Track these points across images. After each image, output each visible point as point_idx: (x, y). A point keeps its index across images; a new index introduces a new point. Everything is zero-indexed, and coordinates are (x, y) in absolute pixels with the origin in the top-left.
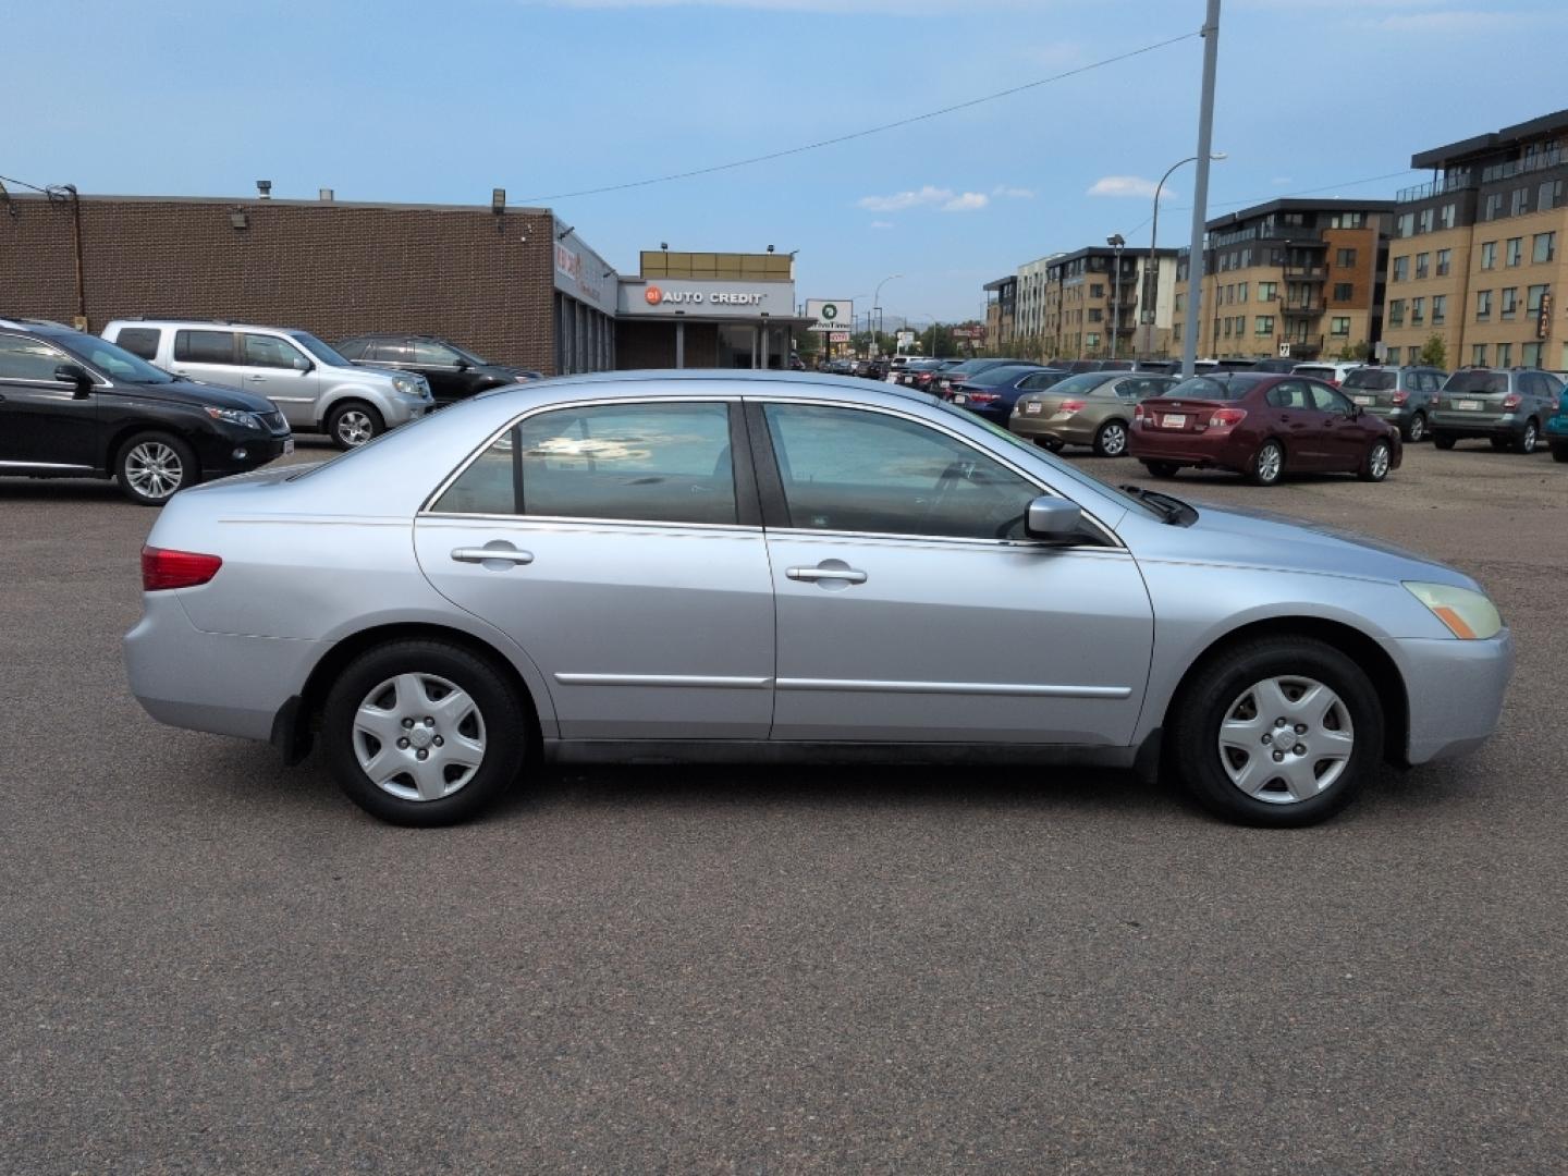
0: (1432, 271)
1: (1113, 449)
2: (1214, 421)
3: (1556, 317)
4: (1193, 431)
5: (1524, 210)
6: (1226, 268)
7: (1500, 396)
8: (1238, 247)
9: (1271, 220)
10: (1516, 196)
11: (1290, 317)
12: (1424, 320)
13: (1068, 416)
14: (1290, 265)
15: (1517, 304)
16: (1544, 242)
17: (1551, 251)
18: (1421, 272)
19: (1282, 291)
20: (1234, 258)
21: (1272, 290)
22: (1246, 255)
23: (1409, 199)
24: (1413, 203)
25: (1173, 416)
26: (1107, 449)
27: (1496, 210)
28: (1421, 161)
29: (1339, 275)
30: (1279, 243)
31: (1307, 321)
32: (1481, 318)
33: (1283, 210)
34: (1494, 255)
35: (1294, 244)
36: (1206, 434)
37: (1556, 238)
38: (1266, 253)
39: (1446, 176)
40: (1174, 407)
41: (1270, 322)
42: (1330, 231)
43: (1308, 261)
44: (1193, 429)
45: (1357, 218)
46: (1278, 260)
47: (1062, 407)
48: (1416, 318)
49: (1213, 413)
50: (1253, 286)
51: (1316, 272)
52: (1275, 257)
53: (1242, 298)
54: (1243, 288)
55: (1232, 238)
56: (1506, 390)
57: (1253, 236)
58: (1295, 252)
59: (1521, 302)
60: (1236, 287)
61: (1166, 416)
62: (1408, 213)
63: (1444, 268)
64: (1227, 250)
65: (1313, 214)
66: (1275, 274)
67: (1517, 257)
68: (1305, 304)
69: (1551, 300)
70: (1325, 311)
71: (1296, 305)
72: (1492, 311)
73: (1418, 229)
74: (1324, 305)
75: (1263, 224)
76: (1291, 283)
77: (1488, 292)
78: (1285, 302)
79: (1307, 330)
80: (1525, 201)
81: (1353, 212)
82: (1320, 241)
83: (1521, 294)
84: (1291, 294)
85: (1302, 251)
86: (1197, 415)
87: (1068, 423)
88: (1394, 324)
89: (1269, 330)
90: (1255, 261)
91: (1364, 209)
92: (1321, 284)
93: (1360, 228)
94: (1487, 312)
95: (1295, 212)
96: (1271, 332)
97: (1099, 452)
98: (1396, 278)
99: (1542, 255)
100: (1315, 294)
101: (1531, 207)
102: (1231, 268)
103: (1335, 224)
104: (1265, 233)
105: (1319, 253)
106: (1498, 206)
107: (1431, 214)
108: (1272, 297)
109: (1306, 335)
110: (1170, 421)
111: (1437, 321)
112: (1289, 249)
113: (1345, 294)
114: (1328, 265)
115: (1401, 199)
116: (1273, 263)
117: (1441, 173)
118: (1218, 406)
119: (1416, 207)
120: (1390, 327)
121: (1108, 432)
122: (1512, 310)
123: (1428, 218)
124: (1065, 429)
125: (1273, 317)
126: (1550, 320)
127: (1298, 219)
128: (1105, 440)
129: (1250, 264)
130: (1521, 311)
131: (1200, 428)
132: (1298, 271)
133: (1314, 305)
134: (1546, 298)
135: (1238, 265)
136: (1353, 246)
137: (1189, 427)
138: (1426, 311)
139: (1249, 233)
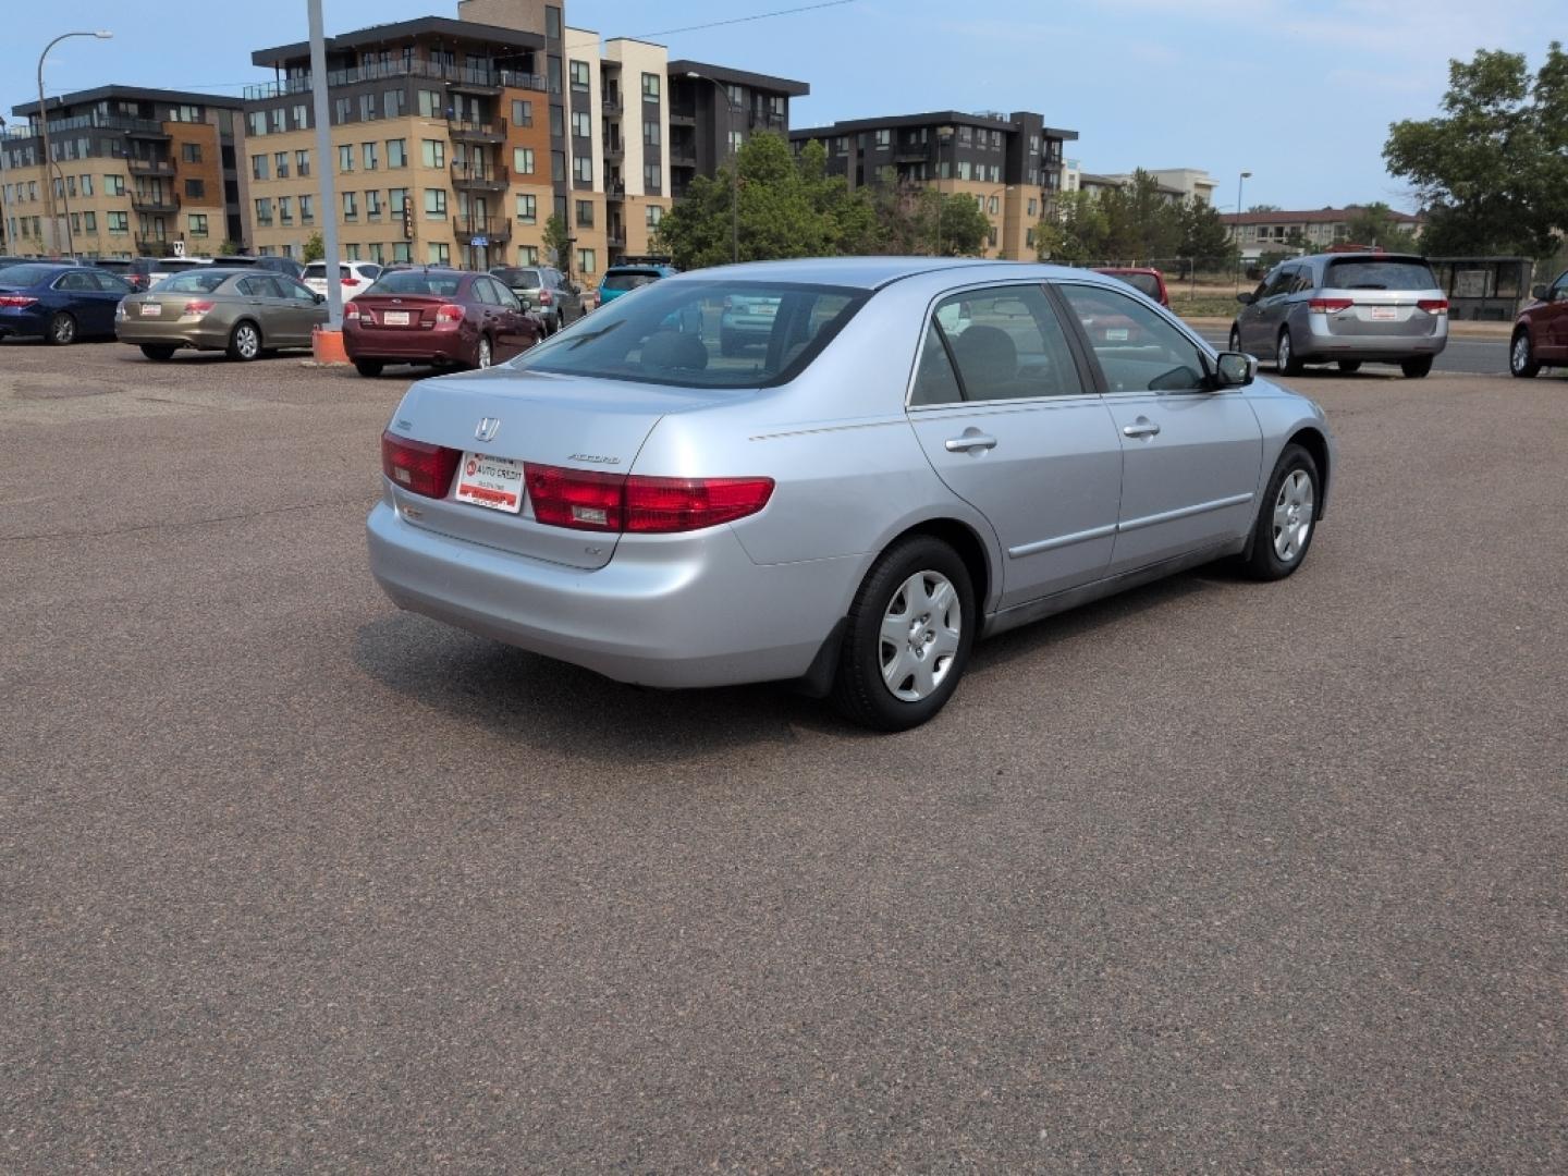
0: (293, 171)
1: (247, 352)
2: (440, 317)
3: (418, 219)
4: (419, 328)
5: (373, 116)
6: (61, 157)
7: (534, 291)
8: (74, 135)
9: (104, 107)
10: (363, 101)
11: (142, 212)
12: (294, 219)
13: (197, 319)
14: (135, 157)
15: (381, 206)
16: (395, 148)
17: (404, 158)
18: (283, 172)
19: (130, 185)
20: (68, 146)
21: (120, 184)
22: (83, 145)
23: (256, 97)
24: (261, 101)
25: (393, 314)
26: (242, 351)
27: (346, 114)
28: (261, 58)
29: (187, 171)
30: (119, 134)
31: (162, 219)
32: (350, 219)
33: (116, 98)
34: (351, 157)
35: (135, 136)
36: (435, 330)
37: (406, 144)
38: (106, 144)
39: (289, 76)
40: (396, 304)
41: (123, 219)
42: (170, 124)
43: (153, 154)
44: (420, 325)
45: (195, 113)
46: (120, 152)
47: (189, 308)
48: (285, 217)
49: (438, 308)
50: (98, 180)
51: (163, 166)
52: (116, 148)
53: (87, 191)
54: (86, 180)
55: (61, 124)
56: (539, 286)
57: (88, 124)
58: (137, 144)
59: (384, 204)
60: (77, 179)
61: (386, 314)
62: (259, 111)
63: (304, 167)
64: (58, 137)
65: (151, 104)
66: (120, 166)
67: (374, 161)
68: (157, 200)
69: (412, 202)
70: (180, 207)
71: (147, 201)
72: (359, 210)
73: (271, 128)
74: (178, 202)
75: (95, 112)
76: (139, 177)
77: (352, 193)
78: (136, 196)
79: (163, 228)
80: (372, 108)
81: (190, 105)
82: (161, 133)
83: (382, 197)
84: (141, 190)
85: (144, 143)
86: (422, 311)
87: (201, 325)
88: (263, 223)
89: (124, 227)
90: (94, 152)
91: (202, 103)
92: (171, 180)
93: (199, 123)
94: (354, 214)
95: (128, 101)
96: (126, 229)
97: (233, 355)
98: (257, 175)
99: (396, 161)
100: (165, 190)
101: (379, 113)
102: (67, 156)
103: (173, 115)
104: (99, 120)
105: (162, 147)
106: (348, 110)
107: (282, 113)
108: (120, 192)
109: (164, 233)
110: (391, 318)
111: (306, 221)
112: (130, 140)
113: (196, 190)
114: (174, 159)
115: (248, 97)
116: (115, 155)
117: (283, 73)
118: (442, 303)
119: (267, 105)
120: (259, 225)
121: (240, 334)
122: (377, 212)
123: (280, 117)
124: (197, 332)
125: (126, 213)
126: (413, 224)
127: (133, 109)
128: (240, 343)
129: (89, 154)
130: (385, 213)
131: (428, 324)
132: (143, 165)
133: (167, 201)
134: (407, 200)
135: (76, 155)
136: (195, 141)
137: (414, 324)
138: (293, 209)
139: (81, 121)
